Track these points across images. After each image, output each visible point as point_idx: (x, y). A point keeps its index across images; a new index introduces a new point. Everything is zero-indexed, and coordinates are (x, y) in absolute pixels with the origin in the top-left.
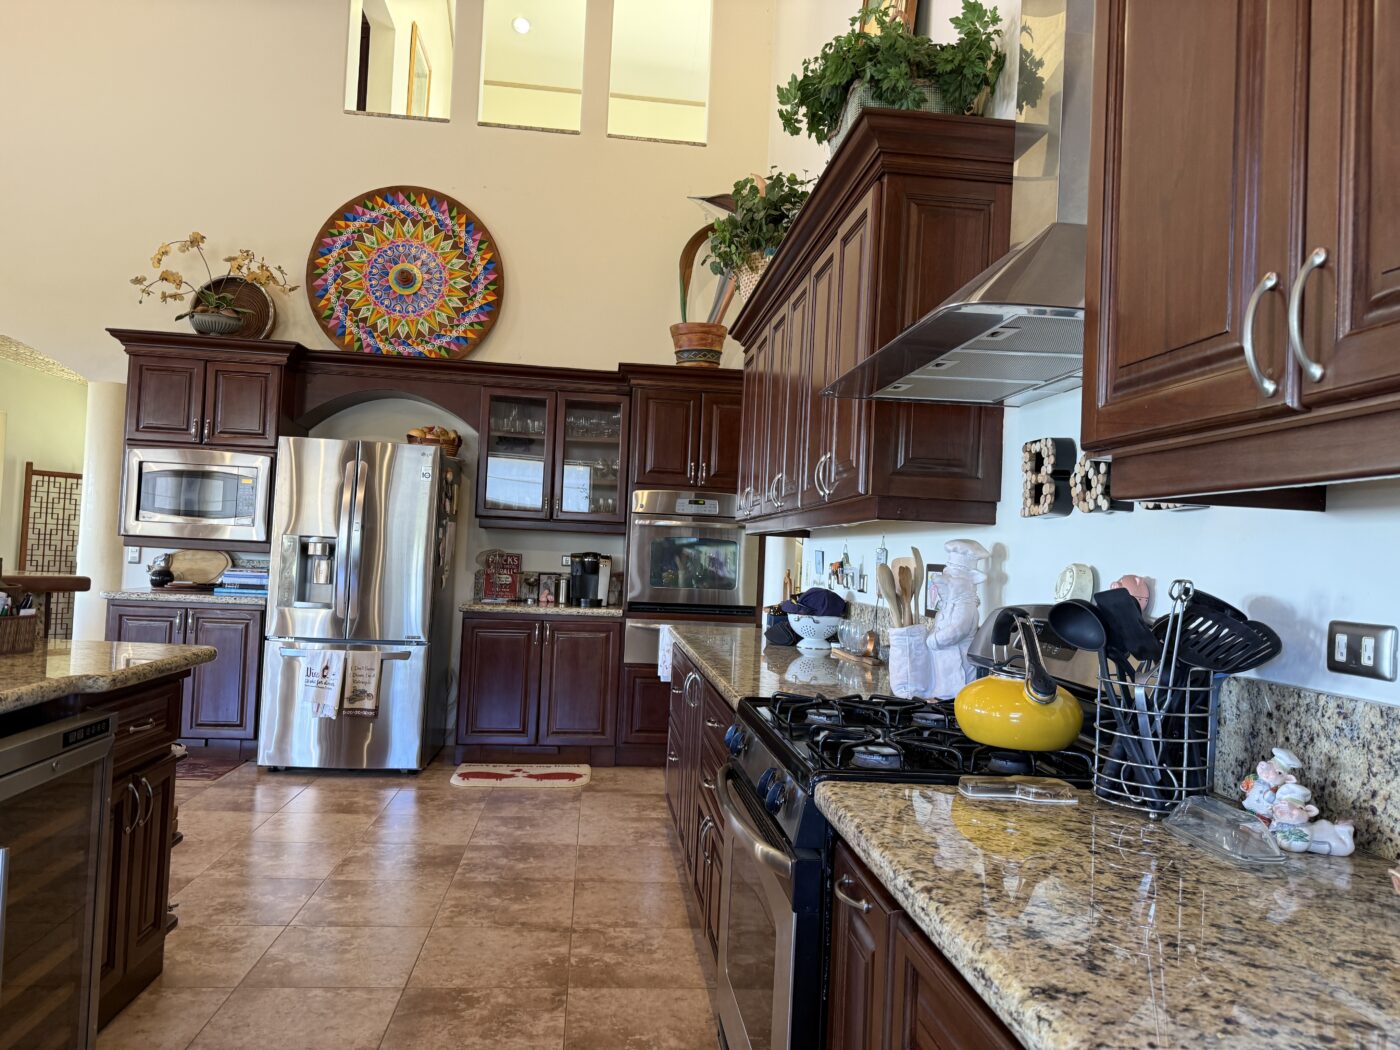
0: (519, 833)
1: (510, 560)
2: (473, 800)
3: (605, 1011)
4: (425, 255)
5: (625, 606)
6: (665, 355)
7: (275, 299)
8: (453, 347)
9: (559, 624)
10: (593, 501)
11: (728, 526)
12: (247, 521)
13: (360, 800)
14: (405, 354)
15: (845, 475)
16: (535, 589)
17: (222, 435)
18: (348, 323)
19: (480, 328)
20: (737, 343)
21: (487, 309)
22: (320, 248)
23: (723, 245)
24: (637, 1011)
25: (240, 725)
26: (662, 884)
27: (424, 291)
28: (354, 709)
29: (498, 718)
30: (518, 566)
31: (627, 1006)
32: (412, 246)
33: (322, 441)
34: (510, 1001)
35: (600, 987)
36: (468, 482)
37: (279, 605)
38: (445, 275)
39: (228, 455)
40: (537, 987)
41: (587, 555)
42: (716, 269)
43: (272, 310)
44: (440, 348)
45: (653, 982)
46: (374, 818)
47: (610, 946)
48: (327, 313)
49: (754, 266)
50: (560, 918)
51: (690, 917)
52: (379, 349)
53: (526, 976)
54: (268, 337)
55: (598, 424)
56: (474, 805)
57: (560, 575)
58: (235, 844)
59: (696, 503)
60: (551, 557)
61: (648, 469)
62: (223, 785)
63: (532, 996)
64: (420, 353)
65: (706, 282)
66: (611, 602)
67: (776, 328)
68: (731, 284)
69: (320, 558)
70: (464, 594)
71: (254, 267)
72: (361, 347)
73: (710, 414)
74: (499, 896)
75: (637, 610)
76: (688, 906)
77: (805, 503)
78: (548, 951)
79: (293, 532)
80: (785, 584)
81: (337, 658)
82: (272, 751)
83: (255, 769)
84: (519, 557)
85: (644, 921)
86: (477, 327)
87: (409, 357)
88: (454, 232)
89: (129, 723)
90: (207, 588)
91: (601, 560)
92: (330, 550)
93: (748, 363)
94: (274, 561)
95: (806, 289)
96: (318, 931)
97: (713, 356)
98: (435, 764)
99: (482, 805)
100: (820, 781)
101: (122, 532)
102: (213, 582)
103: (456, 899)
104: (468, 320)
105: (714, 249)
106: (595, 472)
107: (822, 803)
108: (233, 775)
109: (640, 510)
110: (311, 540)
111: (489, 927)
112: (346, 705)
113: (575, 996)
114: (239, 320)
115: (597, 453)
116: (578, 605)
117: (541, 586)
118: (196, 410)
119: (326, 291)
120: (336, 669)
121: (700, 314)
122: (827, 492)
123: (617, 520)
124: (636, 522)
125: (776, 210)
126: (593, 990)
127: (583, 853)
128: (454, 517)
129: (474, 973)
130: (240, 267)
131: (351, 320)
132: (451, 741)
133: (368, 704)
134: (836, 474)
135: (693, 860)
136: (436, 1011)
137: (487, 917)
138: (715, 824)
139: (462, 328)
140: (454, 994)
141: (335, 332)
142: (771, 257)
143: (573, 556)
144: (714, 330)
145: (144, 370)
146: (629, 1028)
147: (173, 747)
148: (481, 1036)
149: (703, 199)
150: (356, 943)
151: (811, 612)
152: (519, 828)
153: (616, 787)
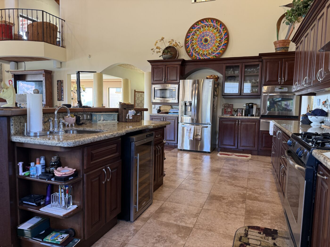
0: (234, 167)
1: (230, 106)
2: (223, 159)
3: (255, 206)
4: (210, 34)
5: (260, 116)
6: (272, 50)
7: (178, 50)
8: (217, 55)
9: (243, 120)
10: (252, 90)
11: (290, 94)
12: (174, 99)
13: (198, 157)
14: (206, 58)
15: (327, 74)
16: (237, 112)
17: (169, 81)
18: (193, 53)
19: (223, 50)
20: (294, 43)
21: (225, 45)
22: (187, 36)
23: (289, 17)
24: (263, 207)
25: (174, 141)
26: (270, 182)
27: (210, 43)
28: (196, 138)
29: (228, 142)
30: (232, 107)
31: (261, 205)
32: (207, 32)
33: (188, 80)
34: (232, 200)
35: (254, 201)
36: (220, 87)
37: (181, 116)
38: (215, 38)
39: (170, 85)
40: (239, 198)
41: (250, 103)
42: (287, 24)
43: (178, 52)
44: (214, 56)
45: (267, 201)
46: (201, 161)
47: (256, 193)
48: (189, 51)
49: (299, 21)
50: (244, 186)
51: (277, 189)
52: (200, 58)
53: (236, 196)
54: (177, 58)
55: (253, 70)
56: (223, 160)
57: (243, 109)
58: (175, 163)
59: (281, 89)
60: (241, 104)
61: (267, 80)
62: (172, 152)
63: (238, 200)
64: (209, 58)
65: (285, 27)
66: (256, 115)
67: (306, 37)
68: (292, 27)
69: (189, 106)
70: (219, 114)
71: (174, 43)
72: (196, 58)
73: (285, 64)
74: (230, 179)
75: (264, 117)
76: (277, 187)
77: (314, 84)
78: (241, 191)
79: (183, 101)
80: (307, 109)
81: (193, 127)
82: (180, 146)
83: (177, 149)
84: (232, 105)
85: (265, 189)
86: (222, 50)
87: (207, 59)
88: (217, 27)
89: (156, 135)
90: (167, 113)
91: (254, 105)
92: (191, 104)
93: (297, 48)
94: (180, 107)
95: (315, 24)
96: (191, 181)
97: (286, 48)
98: (214, 151)
99: (225, 160)
100: (314, 149)
101: (152, 102)
102: (168, 112)
103: (220, 178)
104: (220, 48)
105: (286, 18)
106: (252, 83)
107: (314, 154)
108: (173, 150)
109: (265, 91)
110: (187, 102)
111: (227, 185)
112: (195, 137)
113: (248, 201)
114: (171, 55)
115: (253, 78)
116: (248, 116)
117: (238, 112)
118: (164, 76)
119: (189, 46)
120: (193, 129)
121: (282, 37)
122: (321, 80)
123: (259, 94)
124: (264, 94)
125: (306, 4)
126: (252, 201)
127: (249, 173)
128: (217, 96)
129: (224, 193)
130: (171, 44)
131: (194, 52)
132: (217, 147)
133: (199, 137)
134: (324, 74)
135: (278, 176)
136: (216, 199)
137: (227, 183)
138: (285, 166)
139: (219, 50)
140: (220, 197)
141: (190, 55)
142: (304, 17)
143: (246, 104)
144: (287, 41)
145: (154, 69)
146: (261, 210)
147: (164, 141)
148: (226, 206)
149: (284, 6)
150: (199, 184)
151: (315, 115)
152: (234, 166)
153: (258, 160)
